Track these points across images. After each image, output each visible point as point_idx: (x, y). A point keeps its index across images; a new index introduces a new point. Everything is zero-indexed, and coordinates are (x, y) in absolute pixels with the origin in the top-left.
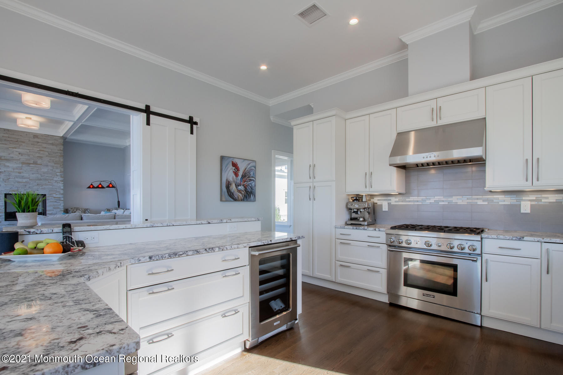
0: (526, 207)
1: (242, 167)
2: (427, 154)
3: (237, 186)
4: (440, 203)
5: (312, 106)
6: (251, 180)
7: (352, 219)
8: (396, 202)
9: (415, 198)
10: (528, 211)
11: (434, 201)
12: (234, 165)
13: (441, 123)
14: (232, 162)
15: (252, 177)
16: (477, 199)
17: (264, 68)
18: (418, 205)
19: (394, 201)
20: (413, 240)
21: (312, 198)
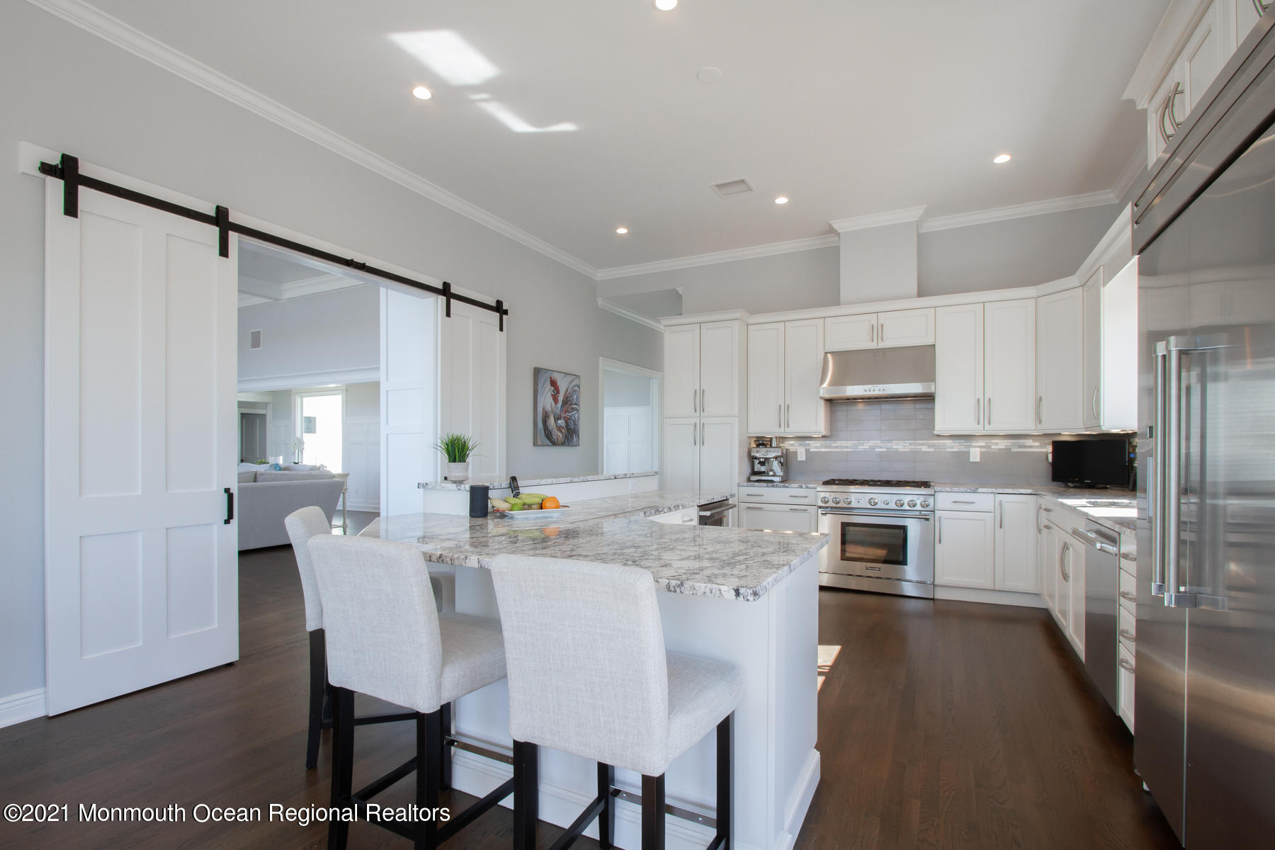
0: (975, 455)
1: (563, 386)
2: (870, 386)
3: (557, 419)
4: (877, 450)
5: (680, 292)
6: (573, 409)
7: (754, 473)
8: (816, 447)
9: (844, 443)
10: (978, 460)
11: (868, 447)
12: (553, 383)
13: (882, 345)
14: (551, 378)
15: (575, 404)
16: (922, 444)
17: (622, 231)
18: (847, 452)
19: (815, 446)
20: (853, 498)
21: (699, 440)
